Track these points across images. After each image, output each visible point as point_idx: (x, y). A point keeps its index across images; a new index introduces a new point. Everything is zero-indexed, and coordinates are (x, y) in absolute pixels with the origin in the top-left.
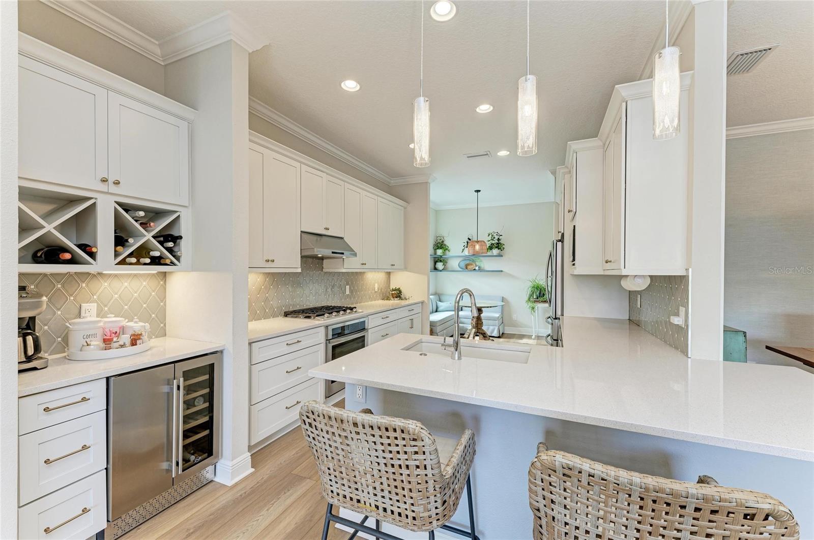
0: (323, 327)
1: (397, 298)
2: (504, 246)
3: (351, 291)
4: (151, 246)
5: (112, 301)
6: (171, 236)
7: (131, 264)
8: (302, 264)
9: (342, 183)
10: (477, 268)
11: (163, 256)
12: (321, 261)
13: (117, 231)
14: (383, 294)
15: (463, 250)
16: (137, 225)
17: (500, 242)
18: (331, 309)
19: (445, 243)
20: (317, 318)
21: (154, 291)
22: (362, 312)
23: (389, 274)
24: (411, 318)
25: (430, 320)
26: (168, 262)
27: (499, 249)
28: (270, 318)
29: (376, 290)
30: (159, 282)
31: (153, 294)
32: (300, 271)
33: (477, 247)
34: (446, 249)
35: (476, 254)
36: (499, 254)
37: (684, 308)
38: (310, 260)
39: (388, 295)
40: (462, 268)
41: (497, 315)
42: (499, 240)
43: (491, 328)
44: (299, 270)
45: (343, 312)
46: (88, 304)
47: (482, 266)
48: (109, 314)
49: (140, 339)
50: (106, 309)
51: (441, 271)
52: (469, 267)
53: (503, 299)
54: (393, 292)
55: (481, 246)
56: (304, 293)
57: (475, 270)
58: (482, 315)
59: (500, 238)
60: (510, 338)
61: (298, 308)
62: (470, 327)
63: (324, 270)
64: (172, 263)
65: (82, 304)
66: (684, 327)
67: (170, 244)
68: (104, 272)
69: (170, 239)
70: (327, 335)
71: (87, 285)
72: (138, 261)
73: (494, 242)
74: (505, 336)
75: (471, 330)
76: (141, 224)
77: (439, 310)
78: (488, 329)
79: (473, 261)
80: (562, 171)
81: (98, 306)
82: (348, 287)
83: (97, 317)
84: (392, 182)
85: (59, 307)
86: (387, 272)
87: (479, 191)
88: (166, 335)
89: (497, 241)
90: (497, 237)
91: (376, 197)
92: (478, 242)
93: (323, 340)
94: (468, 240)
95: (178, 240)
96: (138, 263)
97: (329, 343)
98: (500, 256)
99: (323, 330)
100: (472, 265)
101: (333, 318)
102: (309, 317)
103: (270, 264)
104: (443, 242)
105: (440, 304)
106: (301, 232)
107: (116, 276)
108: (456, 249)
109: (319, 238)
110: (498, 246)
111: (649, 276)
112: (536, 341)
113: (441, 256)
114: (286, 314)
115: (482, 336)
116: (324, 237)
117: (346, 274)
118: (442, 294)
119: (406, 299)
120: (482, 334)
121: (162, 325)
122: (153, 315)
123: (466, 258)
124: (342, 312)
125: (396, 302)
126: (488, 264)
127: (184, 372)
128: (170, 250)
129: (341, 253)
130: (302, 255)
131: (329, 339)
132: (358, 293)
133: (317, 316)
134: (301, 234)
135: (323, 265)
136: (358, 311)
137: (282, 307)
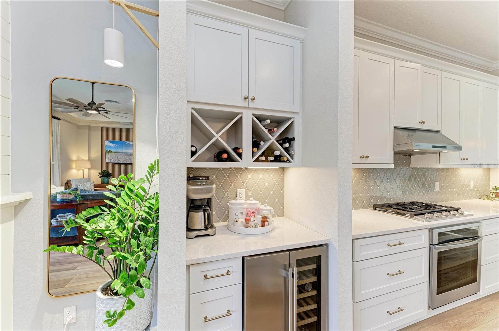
0: (427, 230)
3: (441, 187)
4: (274, 148)
5: (253, 188)
6: (288, 138)
7: (262, 161)
8: (395, 160)
11: (282, 155)
12: (408, 157)
13: (254, 136)
14: (480, 193)
16: (266, 131)
20: (415, 217)
21: (277, 182)
23: (488, 170)
26: (285, 159)
28: (360, 209)
29: (471, 188)
30: (280, 176)
31: (276, 184)
39: (489, 194)
44: (392, 166)
46: (241, 190)
48: (251, 198)
49: (267, 221)
50: (250, 193)
63: (411, 166)
64: (288, 161)
65: (238, 189)
67: (287, 145)
68: (249, 168)
69: (287, 141)
70: (431, 238)
71: (240, 177)
72: (267, 159)
76: (269, 131)
81: (246, 191)
82: (437, 183)
83: (245, 200)
85: (226, 191)
86: (486, 168)
88: (284, 215)
91: (480, 83)
93: (425, 243)
95: (292, 142)
96: (266, 161)
97: (434, 248)
101: (436, 219)
103: (364, 161)
106: (395, 128)
107: (255, 170)
109: (411, 133)
114: (375, 208)
116: (418, 133)
117: (435, 170)
121: (282, 208)
122: (277, 200)
124: (445, 213)
127: (297, 260)
128: (287, 150)
129: (443, 147)
130: (395, 150)
131: (433, 244)
132: (450, 190)
133: (416, 215)
134: (394, 130)
135: (410, 161)
136: (466, 213)
137: (371, 199)
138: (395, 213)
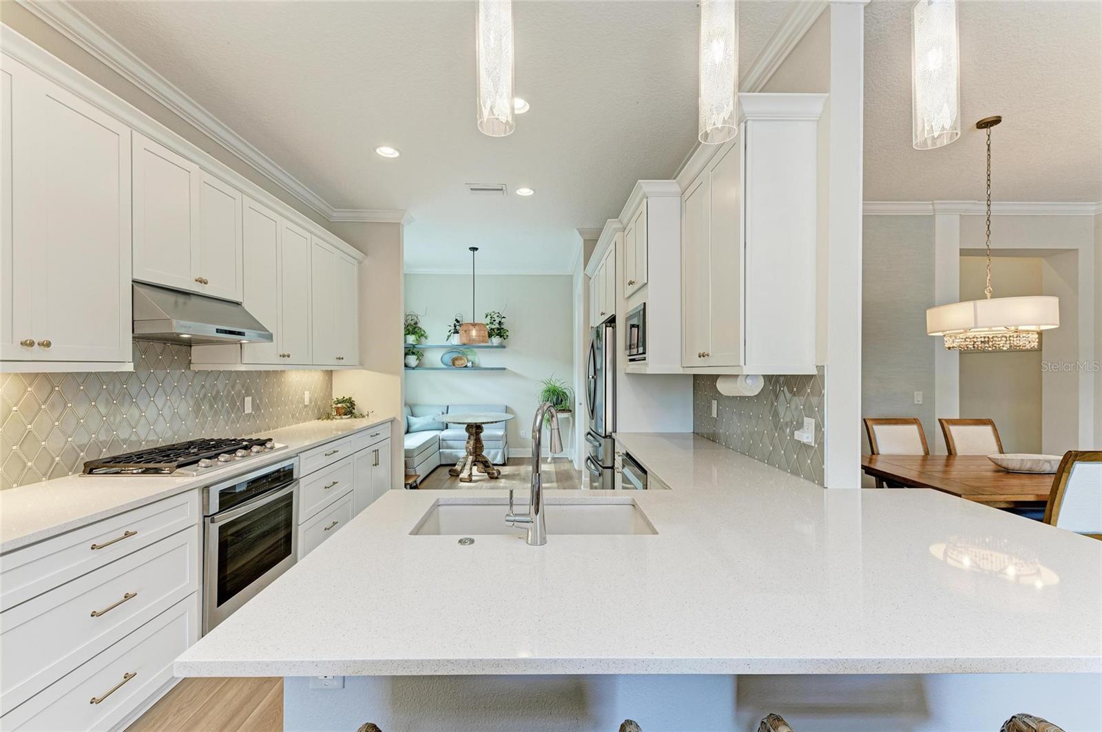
0: (197, 490)
1: (346, 415)
2: (507, 333)
3: (256, 407)
8: (138, 354)
9: (237, 194)
10: (469, 364)
12: (184, 349)
14: (319, 409)
15: (449, 336)
17: (502, 327)
18: (214, 446)
19: (419, 325)
20: (178, 470)
22: (286, 447)
23: (330, 374)
24: (375, 448)
25: (405, 448)
27: (501, 337)
29: (306, 404)
32: (132, 369)
33: (474, 333)
34: (422, 335)
35: (467, 345)
36: (501, 344)
37: (814, 420)
38: (158, 346)
39: (329, 411)
40: (446, 365)
41: (501, 433)
42: (500, 323)
43: (493, 452)
44: (130, 367)
45: (243, 451)
47: (476, 361)
51: (413, 369)
52: (457, 363)
53: (507, 410)
54: (339, 405)
55: (478, 331)
56: (141, 416)
57: (466, 366)
58: (482, 434)
59: (503, 320)
60: (517, 464)
61: (124, 450)
62: (462, 453)
63: (193, 367)
66: (813, 445)
70: (205, 504)
73: (493, 327)
74: (511, 461)
75: (466, 458)
77: (411, 430)
78: (489, 453)
79: (463, 354)
80: (614, 226)
82: (248, 400)
84: (335, 214)
86: (327, 371)
87: (477, 249)
89: (497, 326)
90: (498, 320)
91: (308, 235)
92: (474, 325)
93: (197, 518)
94: (455, 322)
97: (213, 521)
98: (502, 346)
99: (196, 497)
100: (461, 359)
101: (221, 467)
102: (157, 471)
103: (38, 353)
104: (416, 323)
105: (413, 420)
106: (134, 281)
108: (437, 335)
109: (181, 299)
110: (500, 333)
111: (763, 375)
112: (553, 465)
113: (414, 346)
114: (90, 469)
115: (481, 466)
116: (194, 300)
117: (244, 373)
118: (416, 405)
119: (363, 417)
120: (482, 462)
123: (453, 349)
124: (240, 453)
125: (345, 421)
126: (485, 359)
129: (226, 331)
130: (135, 332)
131: (210, 514)
132: (271, 410)
133: (179, 466)
134: (133, 285)
135: (190, 356)
136: (277, 446)
137: (79, 451)
138: (143, 473)
